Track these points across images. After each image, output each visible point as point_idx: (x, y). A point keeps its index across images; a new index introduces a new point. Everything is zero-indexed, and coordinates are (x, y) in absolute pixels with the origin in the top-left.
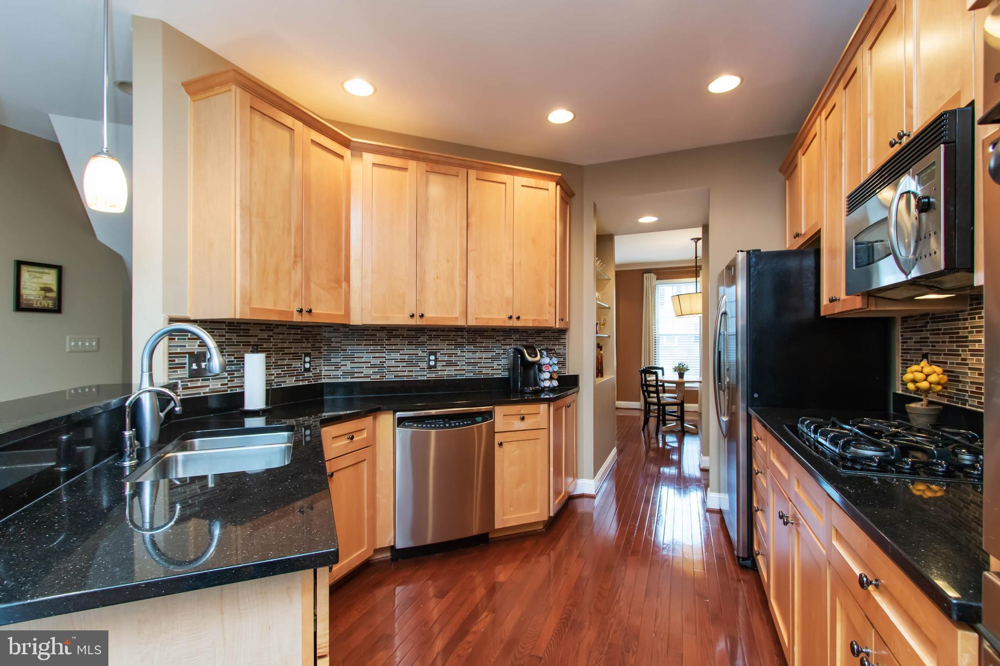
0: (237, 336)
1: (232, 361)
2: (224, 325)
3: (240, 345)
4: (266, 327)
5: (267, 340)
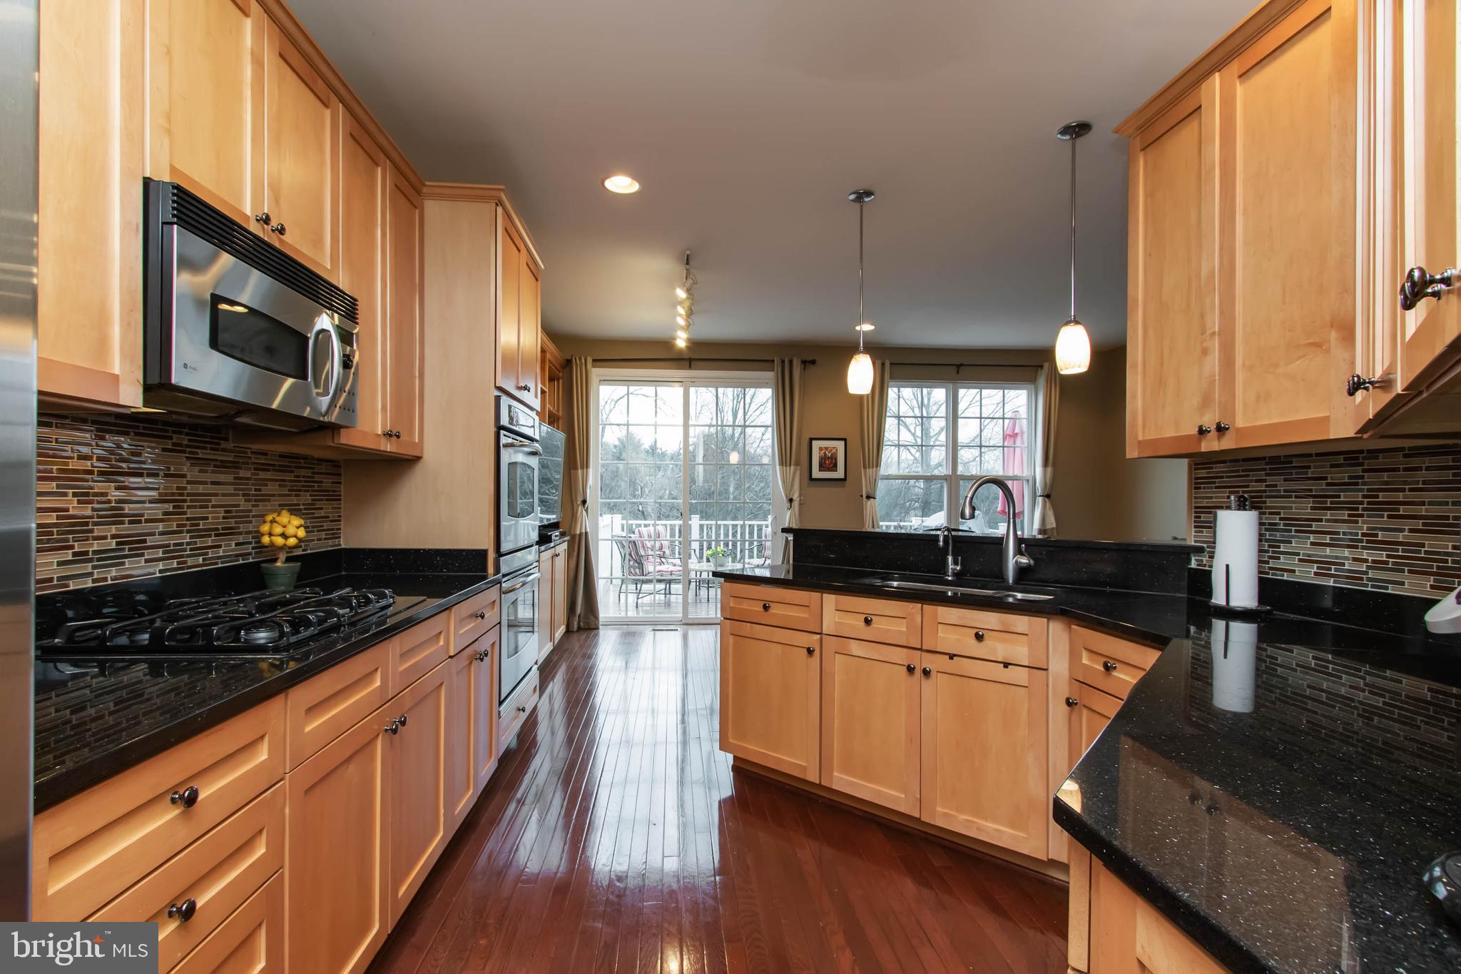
0: (1285, 480)
1: (1275, 524)
2: (1264, 462)
3: (1291, 497)
4: (1345, 459)
5: (1353, 483)
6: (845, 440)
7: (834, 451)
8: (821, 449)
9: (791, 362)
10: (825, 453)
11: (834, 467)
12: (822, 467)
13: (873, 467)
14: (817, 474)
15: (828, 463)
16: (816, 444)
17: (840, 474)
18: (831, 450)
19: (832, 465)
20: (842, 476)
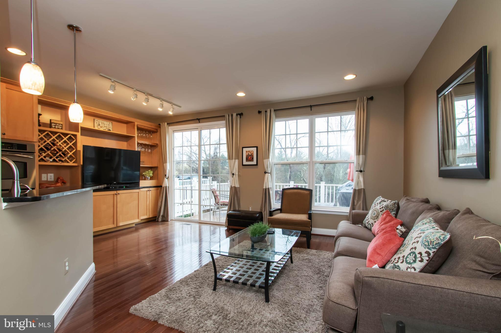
6: (257, 147)
7: (252, 152)
8: (247, 152)
9: (232, 115)
10: (248, 154)
11: (252, 160)
12: (247, 160)
13: (266, 159)
14: (245, 163)
15: (250, 158)
16: (245, 150)
17: (254, 162)
18: (251, 152)
19: (251, 159)
20: (255, 163)
